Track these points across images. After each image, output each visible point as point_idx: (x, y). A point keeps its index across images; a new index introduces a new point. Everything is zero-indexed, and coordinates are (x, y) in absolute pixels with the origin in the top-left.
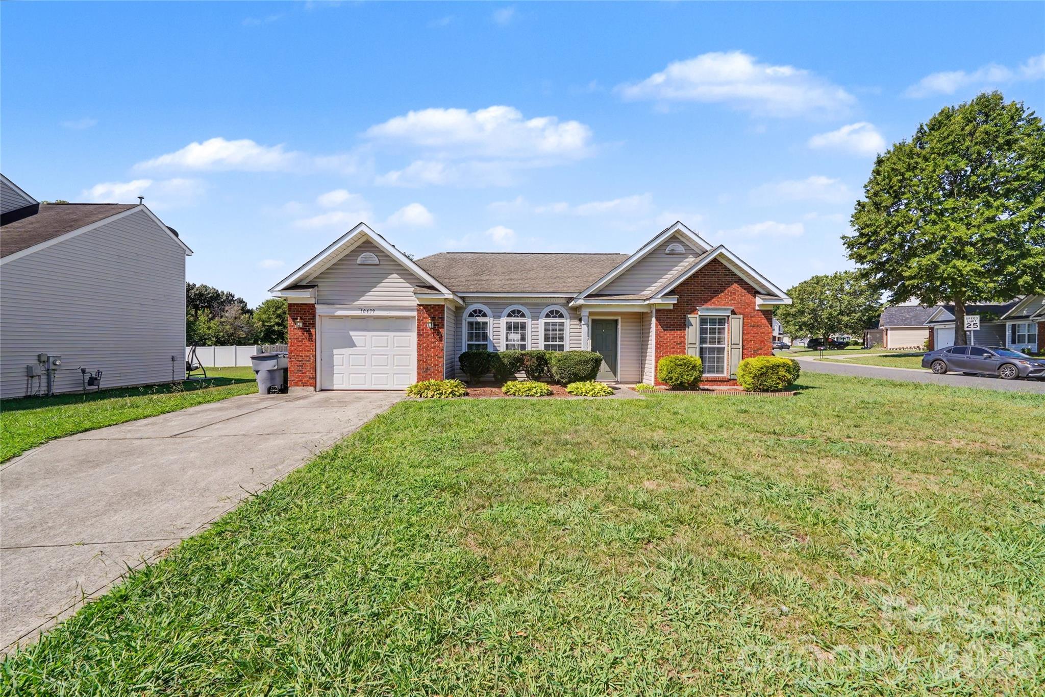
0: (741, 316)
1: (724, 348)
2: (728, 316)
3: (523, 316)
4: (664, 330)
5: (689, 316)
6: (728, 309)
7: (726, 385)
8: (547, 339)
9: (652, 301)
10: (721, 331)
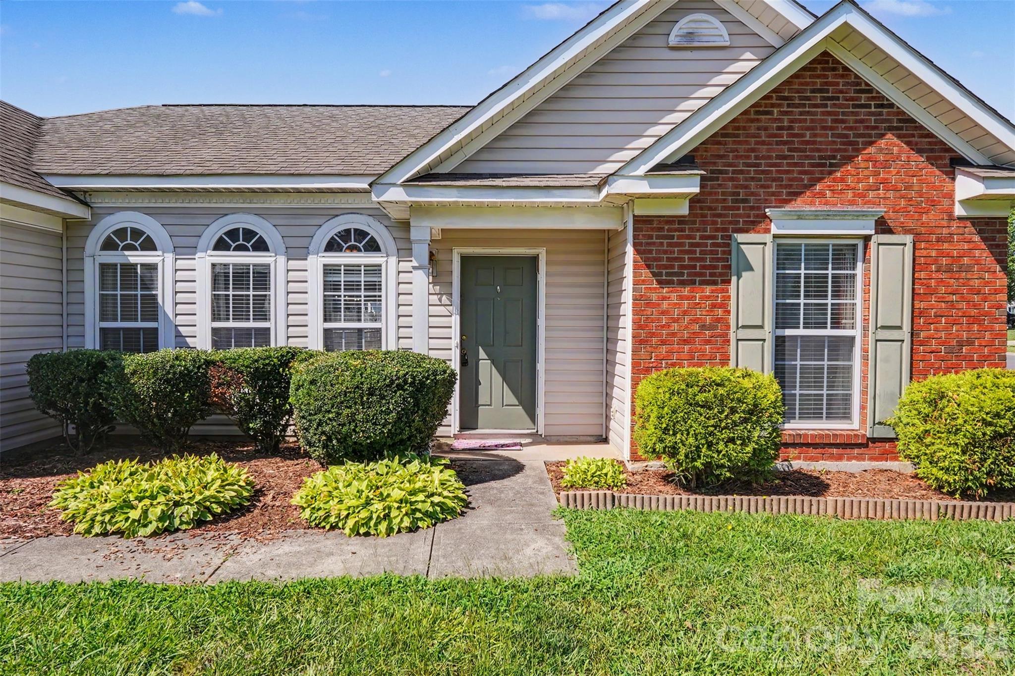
0: (908, 239)
1: (853, 338)
2: (867, 239)
3: (261, 246)
4: (659, 282)
5: (741, 237)
6: (863, 215)
7: (860, 458)
8: (330, 311)
9: (621, 186)
10: (841, 286)
